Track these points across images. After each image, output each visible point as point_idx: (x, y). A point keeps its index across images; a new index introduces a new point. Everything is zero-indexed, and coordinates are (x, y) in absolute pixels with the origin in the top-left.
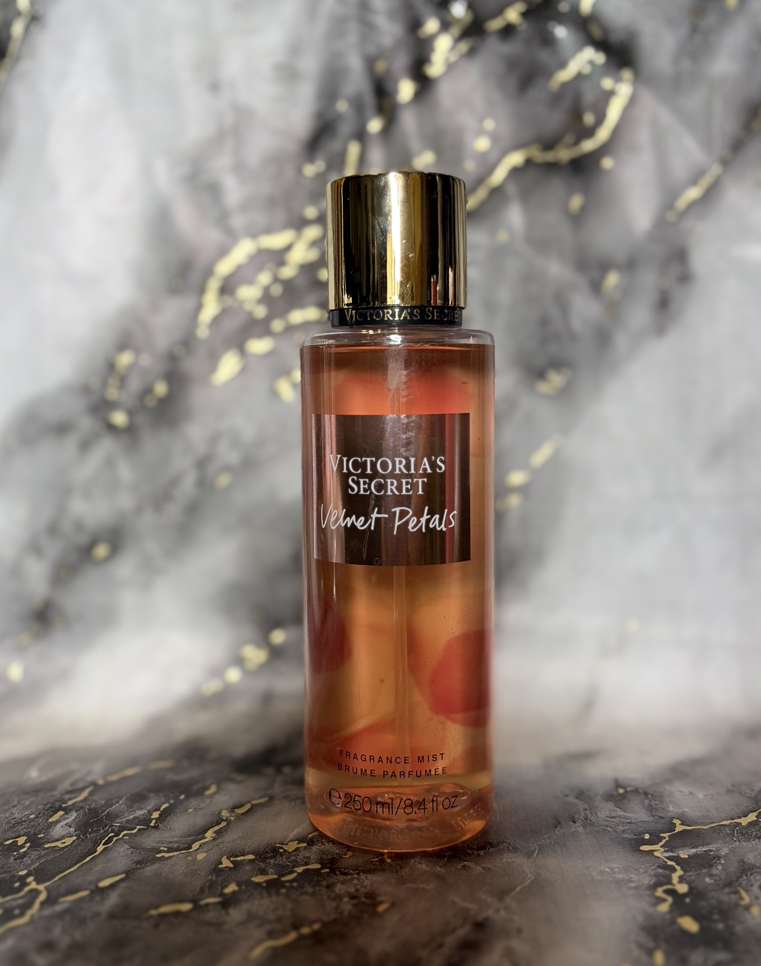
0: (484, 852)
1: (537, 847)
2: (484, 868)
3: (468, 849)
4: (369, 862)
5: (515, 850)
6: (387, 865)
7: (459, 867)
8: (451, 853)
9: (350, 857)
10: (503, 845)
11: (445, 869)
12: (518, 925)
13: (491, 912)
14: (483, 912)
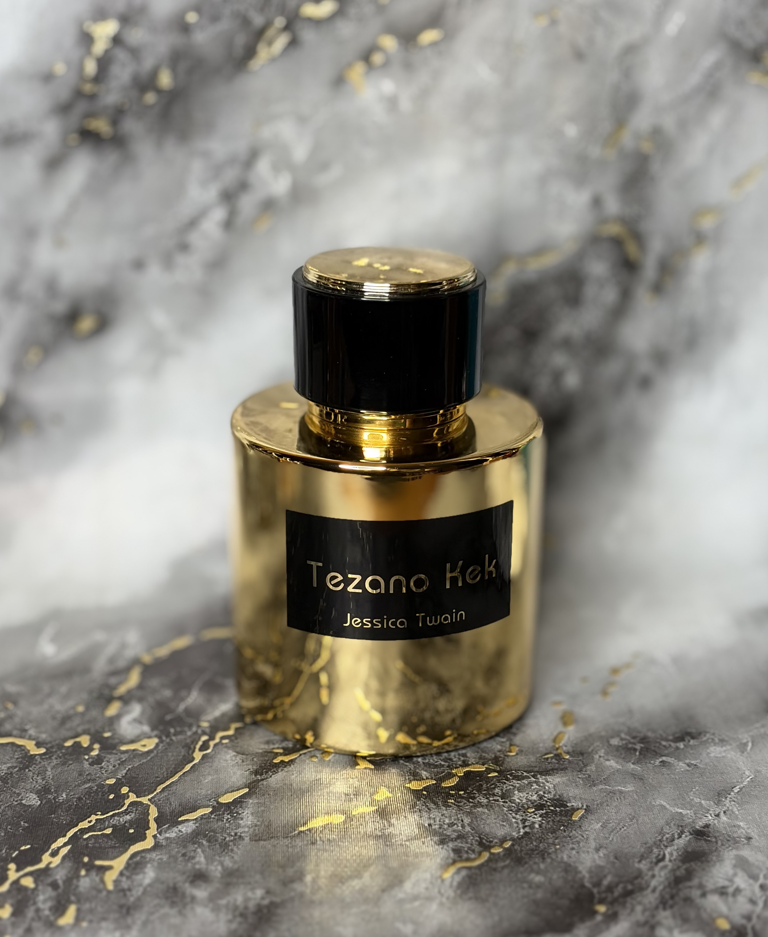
0: (684, 745)
1: (749, 739)
2: (688, 765)
3: (662, 740)
4: (543, 760)
5: (722, 742)
6: (565, 763)
7: (657, 763)
8: (642, 745)
9: (517, 754)
10: (705, 736)
11: (640, 766)
12: (746, 832)
13: (710, 818)
14: (701, 818)
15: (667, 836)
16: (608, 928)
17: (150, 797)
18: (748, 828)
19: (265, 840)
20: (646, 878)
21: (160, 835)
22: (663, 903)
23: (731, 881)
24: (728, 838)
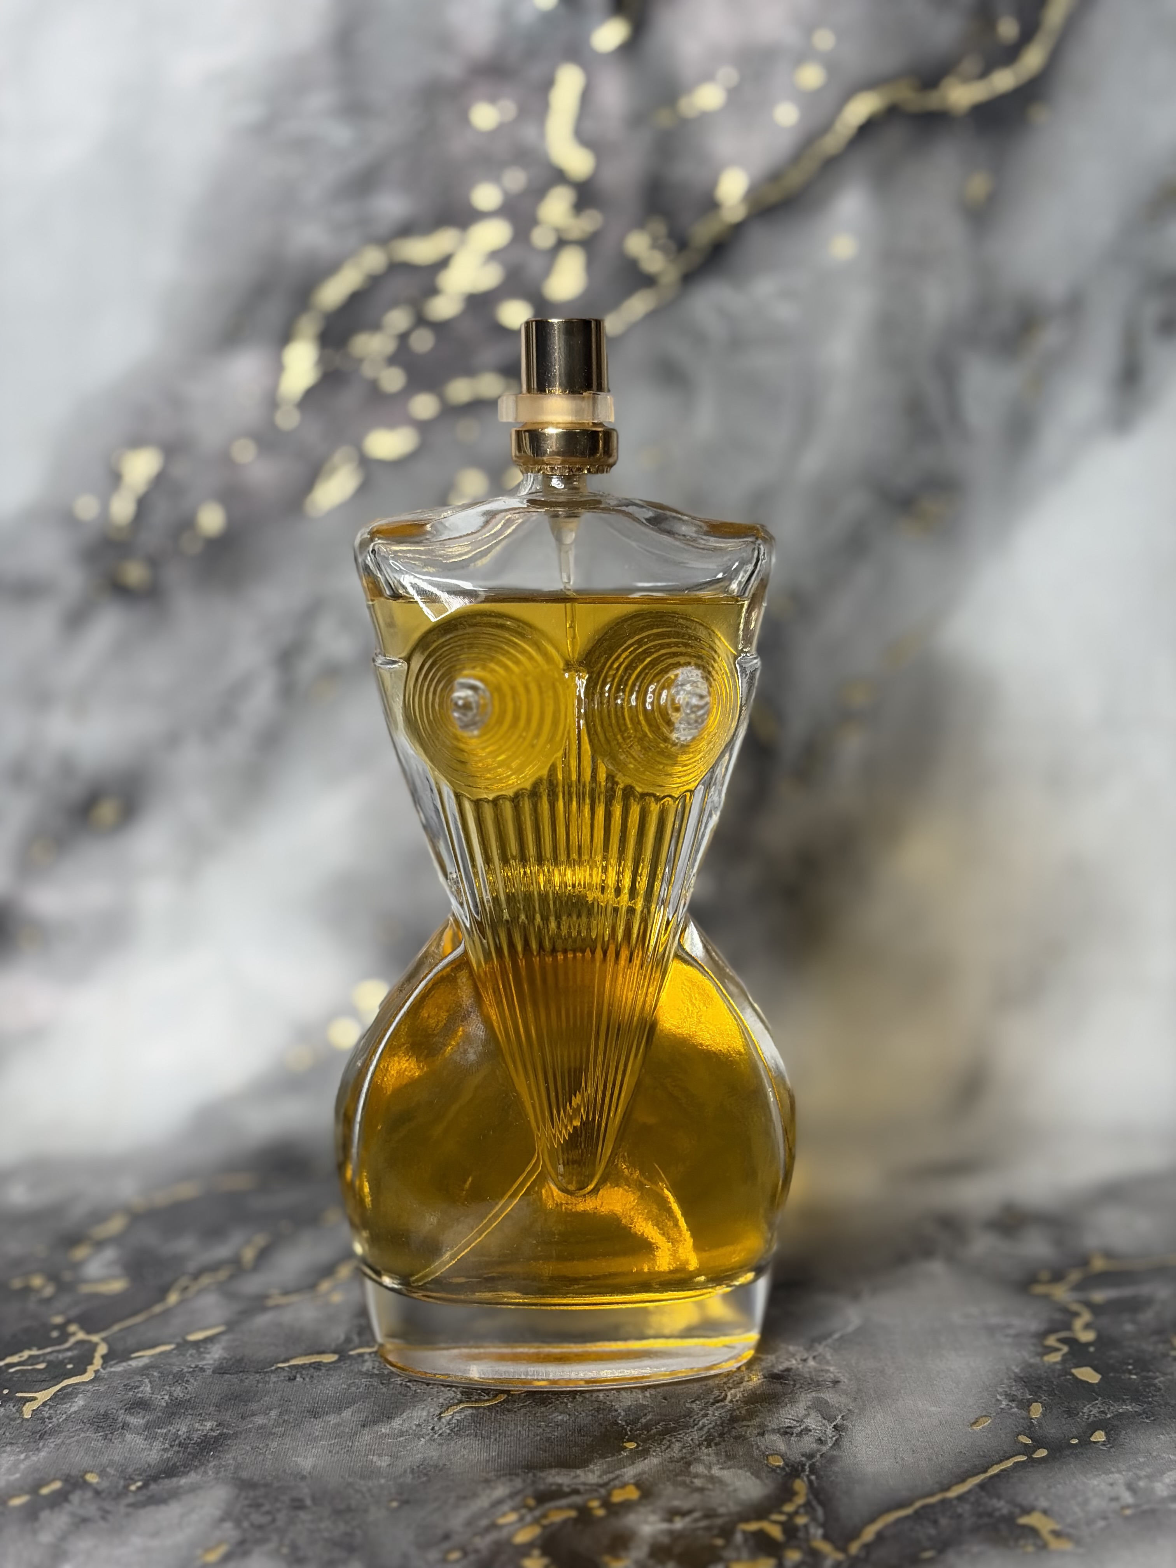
12: (835, 1376)
13: (794, 1362)
14: (782, 1363)
15: (735, 1378)
16: (633, 1463)
17: (104, 1334)
18: (838, 1373)
19: (231, 1374)
20: (695, 1417)
21: (104, 1369)
22: (709, 1441)
23: (801, 1421)
24: (810, 1382)
